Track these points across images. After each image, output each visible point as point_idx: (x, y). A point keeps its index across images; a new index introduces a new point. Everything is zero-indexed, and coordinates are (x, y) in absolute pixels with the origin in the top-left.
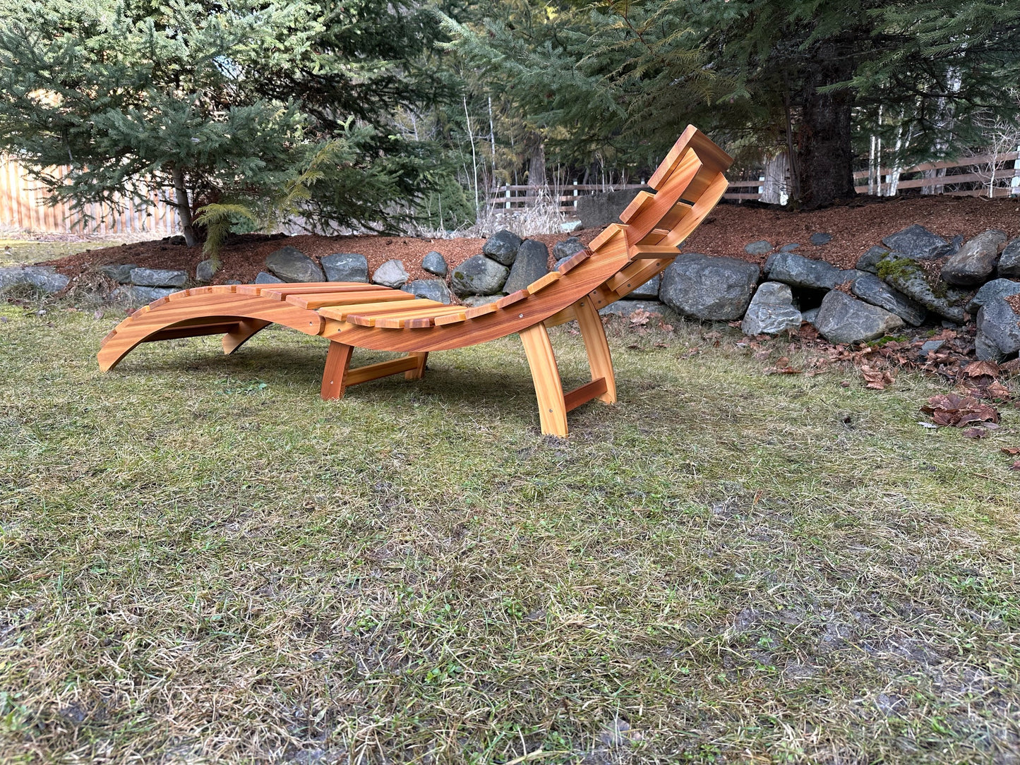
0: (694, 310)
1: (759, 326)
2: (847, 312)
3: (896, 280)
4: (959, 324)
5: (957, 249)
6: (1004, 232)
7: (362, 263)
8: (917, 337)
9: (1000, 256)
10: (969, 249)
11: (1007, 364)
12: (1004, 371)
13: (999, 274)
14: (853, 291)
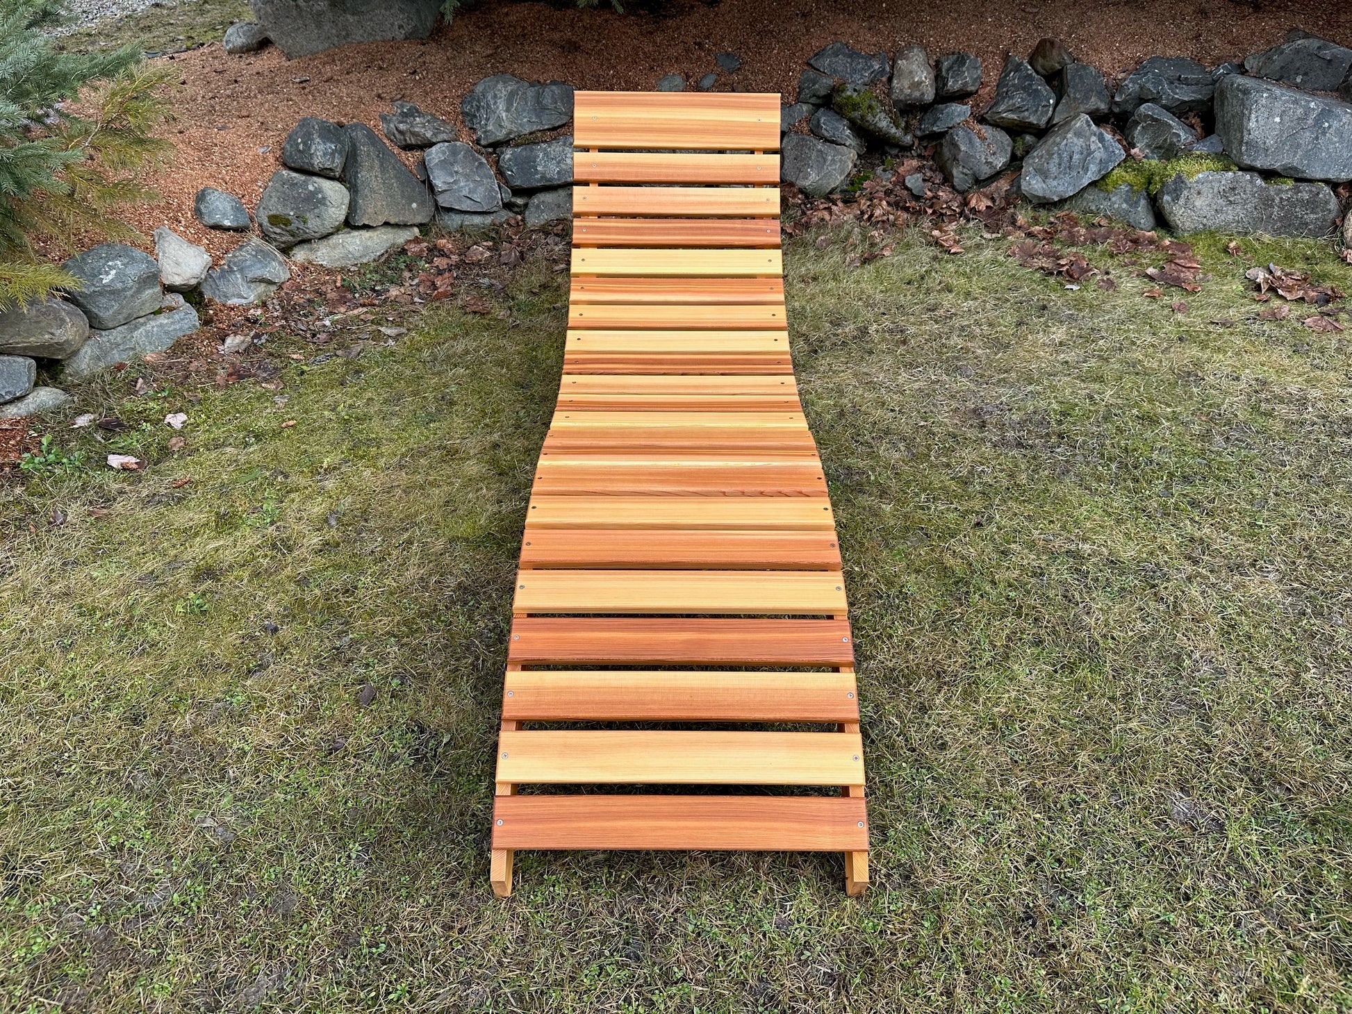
4: (906, 149)
5: (888, 69)
6: (925, 48)
7: (148, 262)
8: (879, 170)
9: (939, 79)
10: (911, 72)
11: (987, 190)
12: (993, 200)
13: (944, 97)
14: (815, 132)
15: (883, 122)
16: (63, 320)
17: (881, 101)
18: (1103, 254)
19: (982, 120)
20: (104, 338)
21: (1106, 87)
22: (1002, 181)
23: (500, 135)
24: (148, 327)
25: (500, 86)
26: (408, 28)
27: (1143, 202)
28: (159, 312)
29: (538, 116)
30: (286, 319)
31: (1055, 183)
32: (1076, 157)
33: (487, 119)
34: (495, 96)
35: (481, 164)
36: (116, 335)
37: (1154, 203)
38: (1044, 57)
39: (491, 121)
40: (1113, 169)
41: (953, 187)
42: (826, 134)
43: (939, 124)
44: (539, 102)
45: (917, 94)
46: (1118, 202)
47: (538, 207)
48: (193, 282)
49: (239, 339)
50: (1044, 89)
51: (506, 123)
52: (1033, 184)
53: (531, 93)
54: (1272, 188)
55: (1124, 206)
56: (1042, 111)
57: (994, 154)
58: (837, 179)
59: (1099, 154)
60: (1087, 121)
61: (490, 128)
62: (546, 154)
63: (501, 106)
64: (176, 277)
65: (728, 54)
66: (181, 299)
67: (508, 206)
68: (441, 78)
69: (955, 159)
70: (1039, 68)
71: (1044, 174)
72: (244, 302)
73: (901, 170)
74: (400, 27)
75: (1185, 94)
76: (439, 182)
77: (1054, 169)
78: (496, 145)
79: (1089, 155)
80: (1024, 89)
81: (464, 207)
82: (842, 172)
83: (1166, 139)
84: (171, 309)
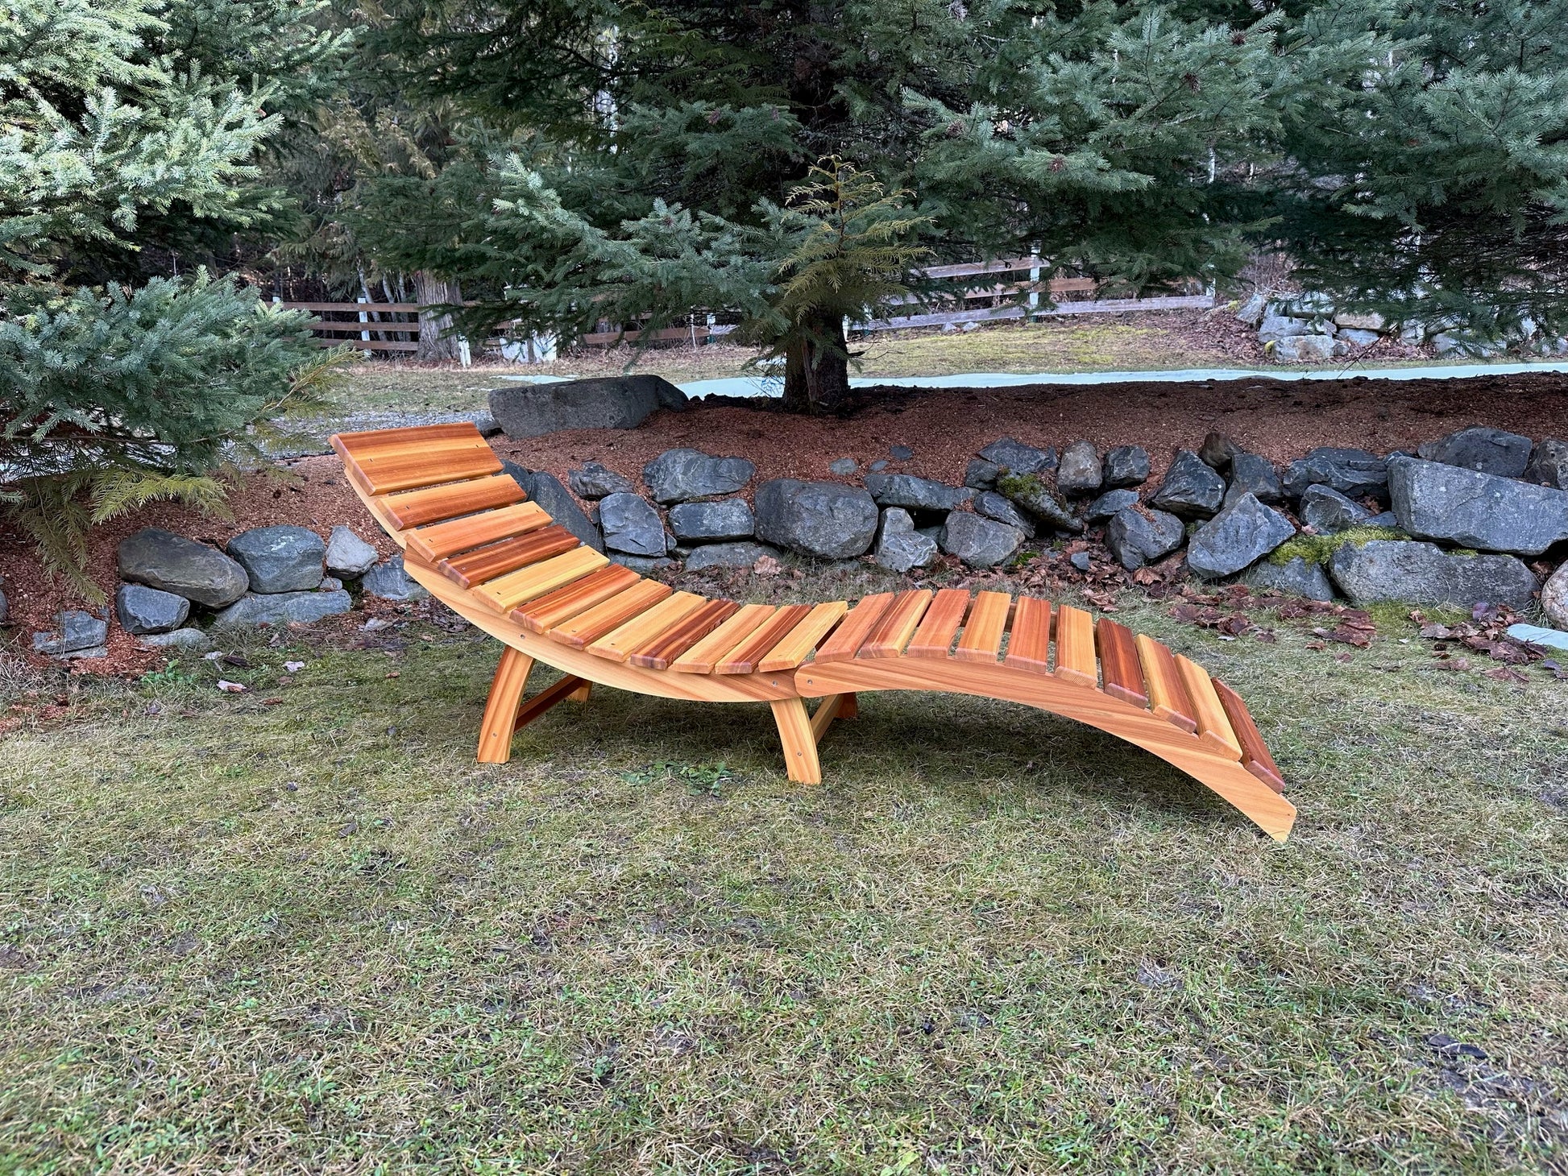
0: (826, 549)
1: (909, 561)
2: (987, 535)
3: (1026, 498)
4: (1076, 533)
5: (1056, 461)
6: (1091, 442)
7: (317, 541)
8: (1047, 551)
9: (1105, 467)
10: (1077, 462)
11: (1157, 568)
12: (1162, 575)
13: (1110, 484)
14: (979, 511)
15: (1047, 503)
16: (225, 572)
17: (1045, 486)
18: (1271, 617)
19: (1150, 505)
20: (258, 600)
21: (1276, 474)
22: (1173, 560)
23: (675, 494)
24: (302, 600)
25: (681, 454)
26: (618, 419)
27: (1317, 574)
28: (317, 590)
29: (713, 482)
30: (431, 614)
31: (1224, 557)
32: (1242, 531)
33: (664, 480)
34: (675, 461)
35: (651, 514)
36: (270, 600)
37: (1327, 571)
38: (1211, 449)
39: (668, 481)
40: (1283, 543)
41: (1122, 566)
42: (989, 512)
43: (1105, 506)
44: (715, 471)
45: (1082, 479)
46: (1292, 575)
47: (699, 555)
48: (355, 569)
49: (381, 622)
50: (1210, 474)
51: (682, 485)
52: (1199, 557)
53: (709, 463)
54: (1453, 558)
55: (1299, 579)
56: (1211, 496)
57: (1163, 534)
58: (1000, 554)
59: (1266, 528)
60: (1251, 498)
61: (666, 486)
62: (713, 510)
63: (679, 469)
64: (340, 562)
65: (902, 447)
66: (340, 584)
67: (672, 555)
68: (633, 450)
69: (1122, 538)
70: (1209, 460)
71: (1211, 549)
72: (398, 597)
73: (1069, 550)
74: (612, 418)
75: (1359, 478)
76: (608, 526)
77: (1220, 543)
78: (671, 504)
79: (1255, 529)
80: (1189, 474)
81: (629, 550)
82: (1006, 548)
83: (1337, 517)
84: (328, 590)
